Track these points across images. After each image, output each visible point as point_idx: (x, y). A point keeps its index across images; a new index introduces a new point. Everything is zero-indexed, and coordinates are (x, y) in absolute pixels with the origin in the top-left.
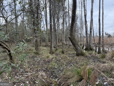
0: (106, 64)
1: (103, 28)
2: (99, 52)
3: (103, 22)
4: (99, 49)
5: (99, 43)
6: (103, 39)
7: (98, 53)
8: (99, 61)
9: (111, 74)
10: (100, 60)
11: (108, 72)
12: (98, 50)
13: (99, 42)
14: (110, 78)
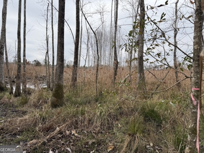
0: (27, 117)
1: (24, 50)
2: (18, 94)
3: (25, 39)
4: (18, 88)
5: (18, 77)
6: (24, 69)
7: (16, 96)
8: (16, 111)
9: (33, 131)
10: (17, 109)
11: (29, 131)
12: (16, 89)
13: (18, 74)
14: (32, 140)
